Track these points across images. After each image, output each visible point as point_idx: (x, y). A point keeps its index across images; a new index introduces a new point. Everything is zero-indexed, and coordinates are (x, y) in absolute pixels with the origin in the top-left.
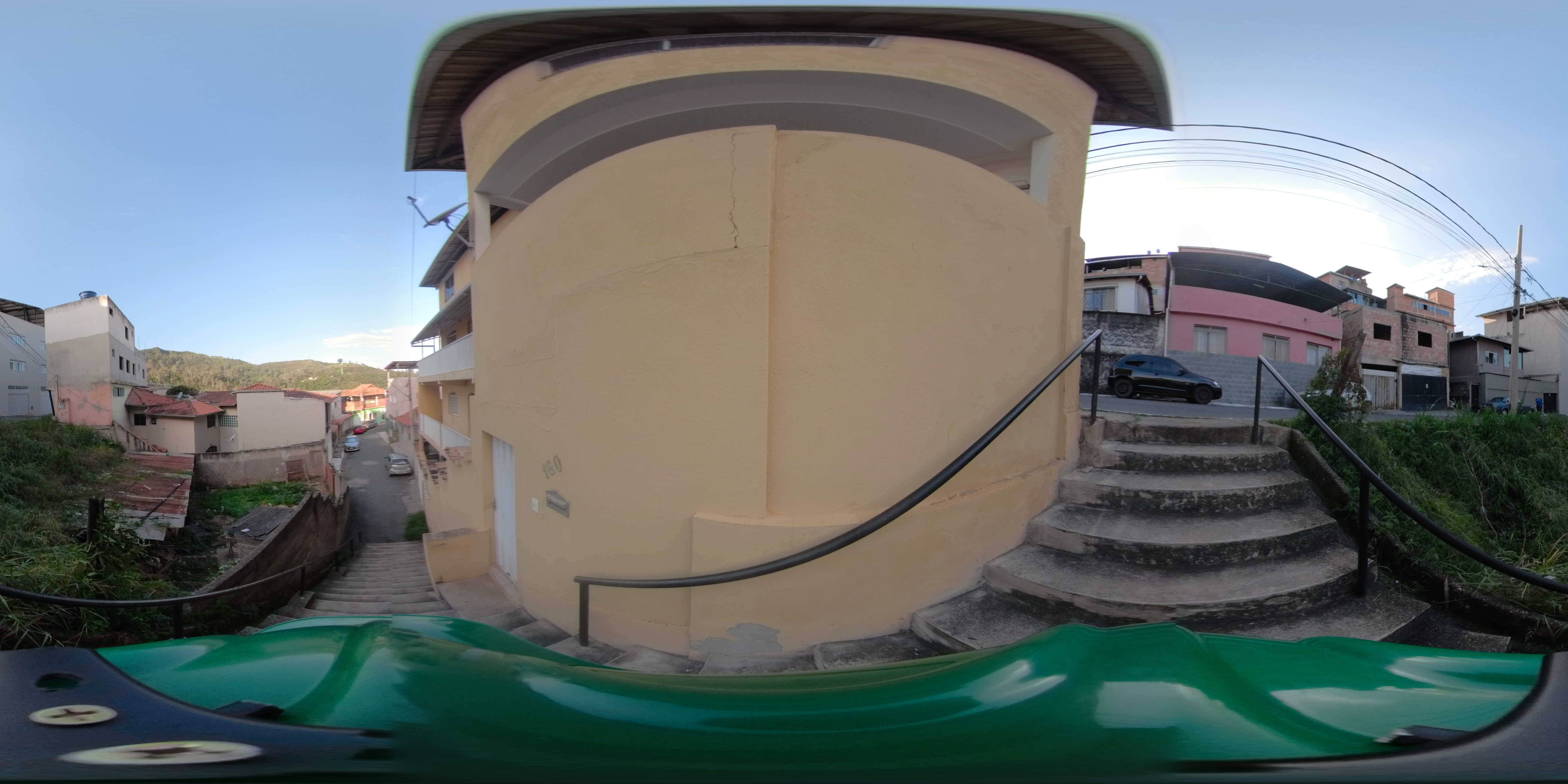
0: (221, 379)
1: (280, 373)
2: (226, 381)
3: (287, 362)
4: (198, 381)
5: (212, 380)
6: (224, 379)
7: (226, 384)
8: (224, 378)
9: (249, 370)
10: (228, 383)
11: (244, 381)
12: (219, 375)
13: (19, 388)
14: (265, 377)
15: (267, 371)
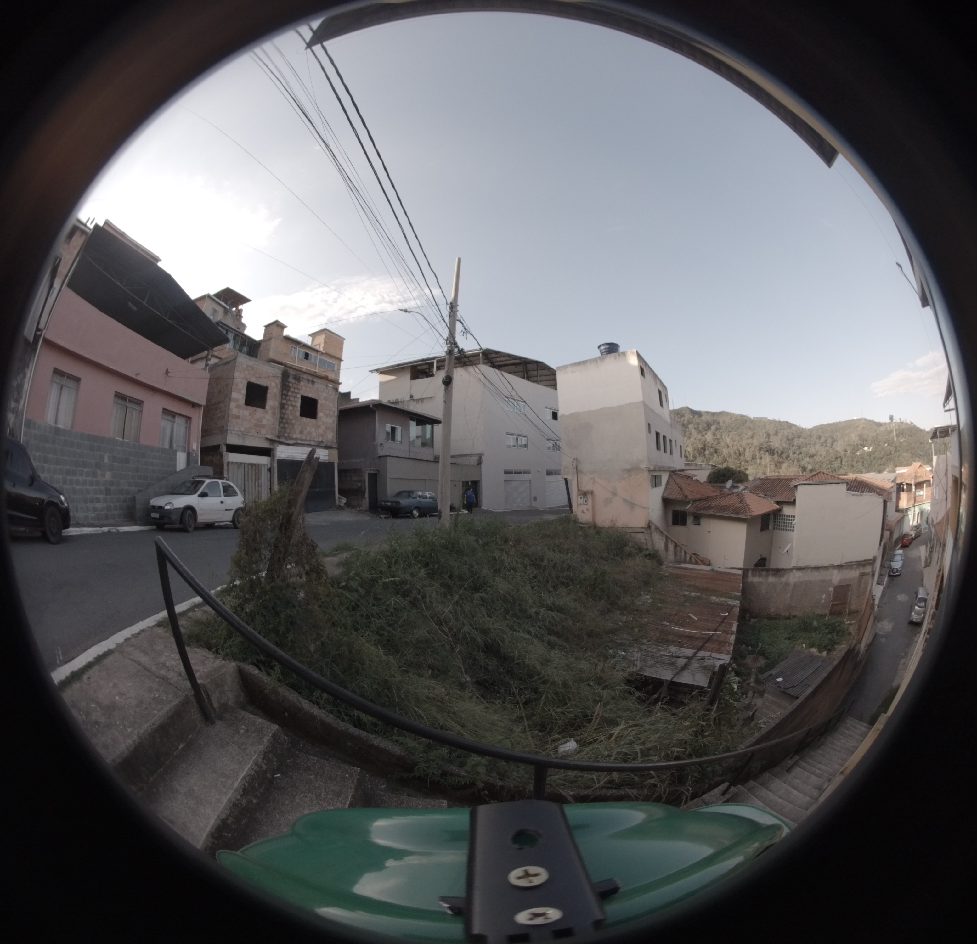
0: (767, 451)
1: (834, 441)
2: (773, 454)
3: (840, 423)
4: (740, 454)
5: (757, 453)
6: (771, 451)
7: (774, 459)
8: (771, 449)
9: (799, 437)
10: (776, 457)
11: (794, 453)
12: (765, 445)
13: (518, 472)
14: (818, 446)
15: (820, 438)
